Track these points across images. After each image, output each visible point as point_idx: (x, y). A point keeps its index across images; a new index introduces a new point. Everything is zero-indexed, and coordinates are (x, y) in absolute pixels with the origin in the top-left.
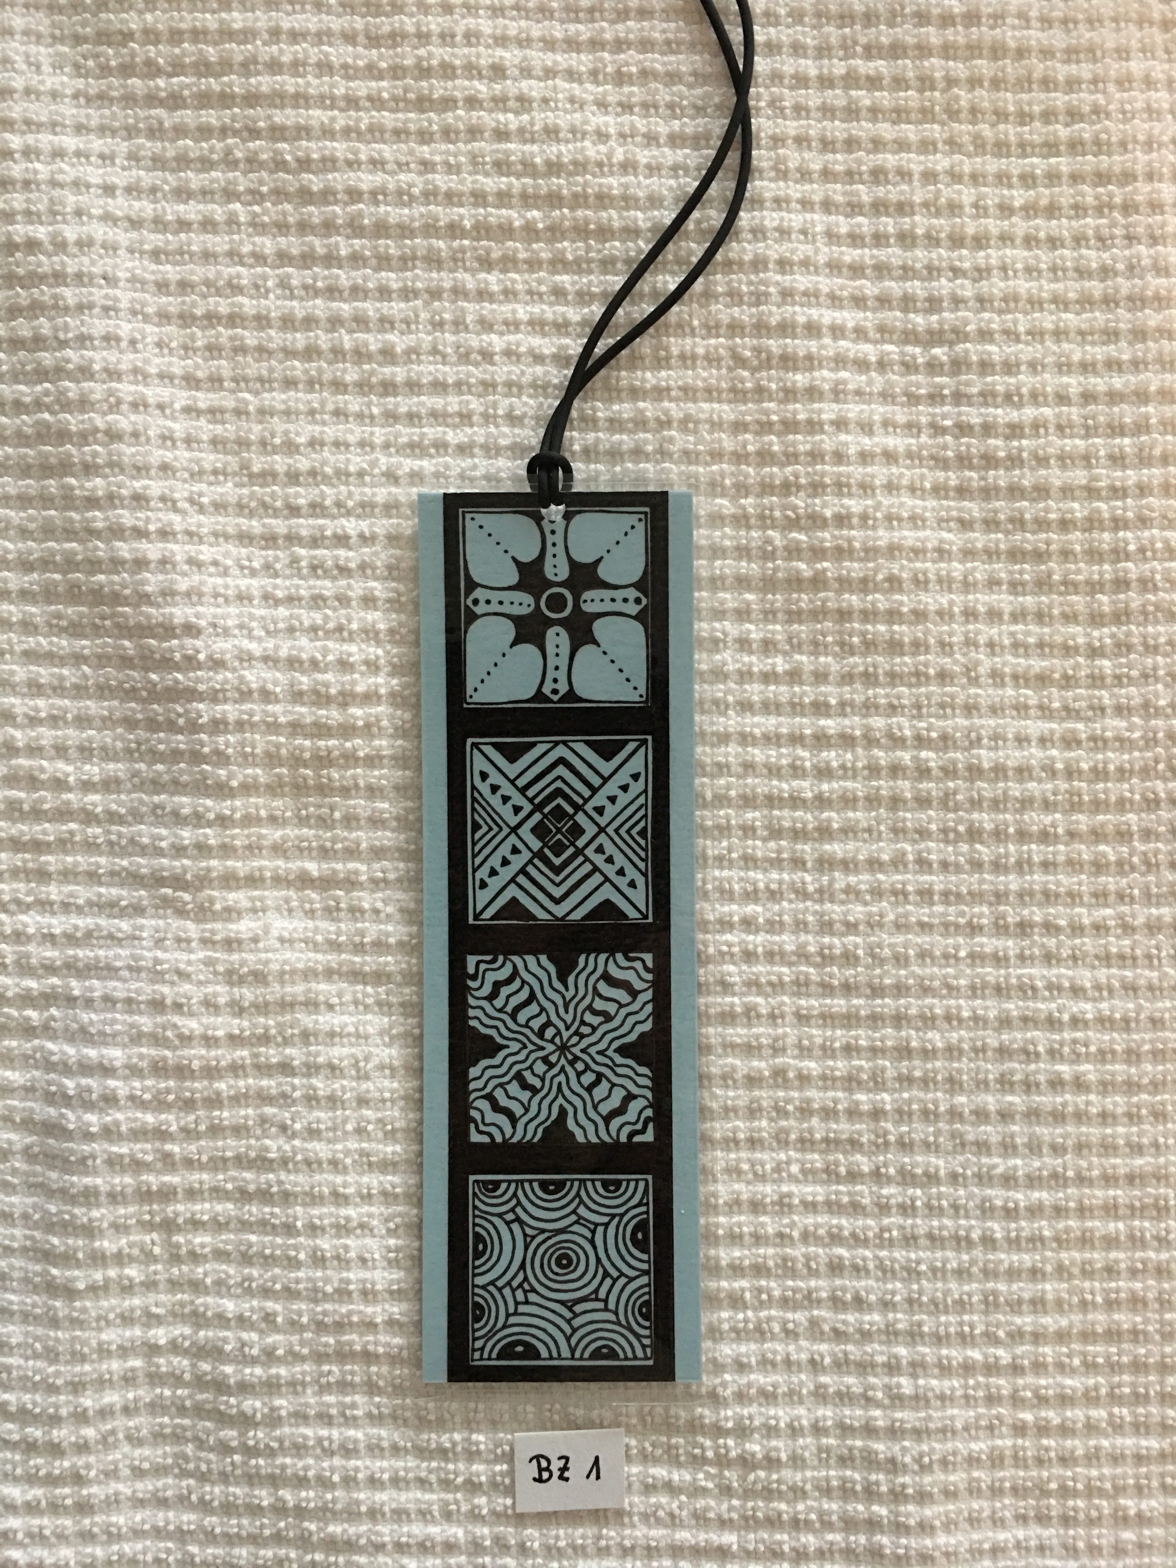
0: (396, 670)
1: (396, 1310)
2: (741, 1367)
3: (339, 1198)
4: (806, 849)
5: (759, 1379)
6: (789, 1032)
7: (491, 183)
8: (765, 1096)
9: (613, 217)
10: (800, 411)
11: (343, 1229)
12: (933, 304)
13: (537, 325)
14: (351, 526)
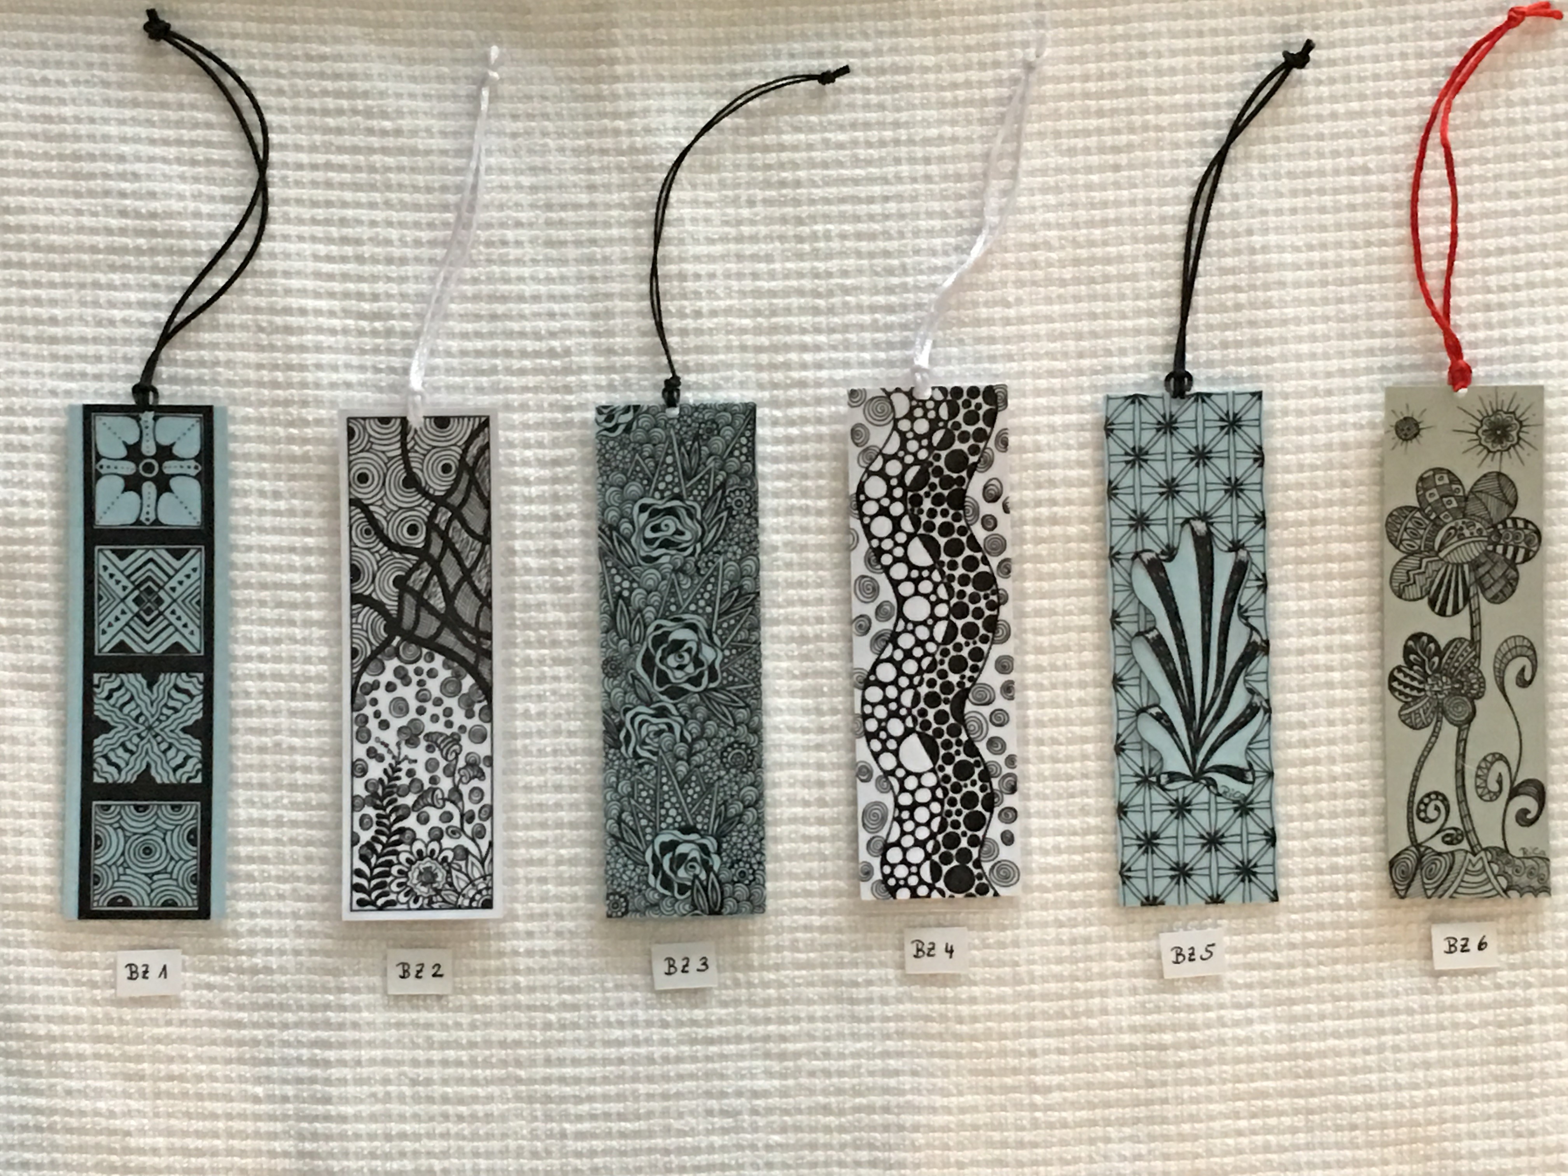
0: (55, 506)
1: (49, 880)
2: (252, 915)
3: (18, 815)
4: (297, 614)
5: (262, 922)
6: (284, 721)
7: (115, 223)
8: (268, 758)
9: (187, 244)
10: (294, 358)
11: (19, 832)
12: (375, 297)
13: (142, 305)
14: (30, 421)
